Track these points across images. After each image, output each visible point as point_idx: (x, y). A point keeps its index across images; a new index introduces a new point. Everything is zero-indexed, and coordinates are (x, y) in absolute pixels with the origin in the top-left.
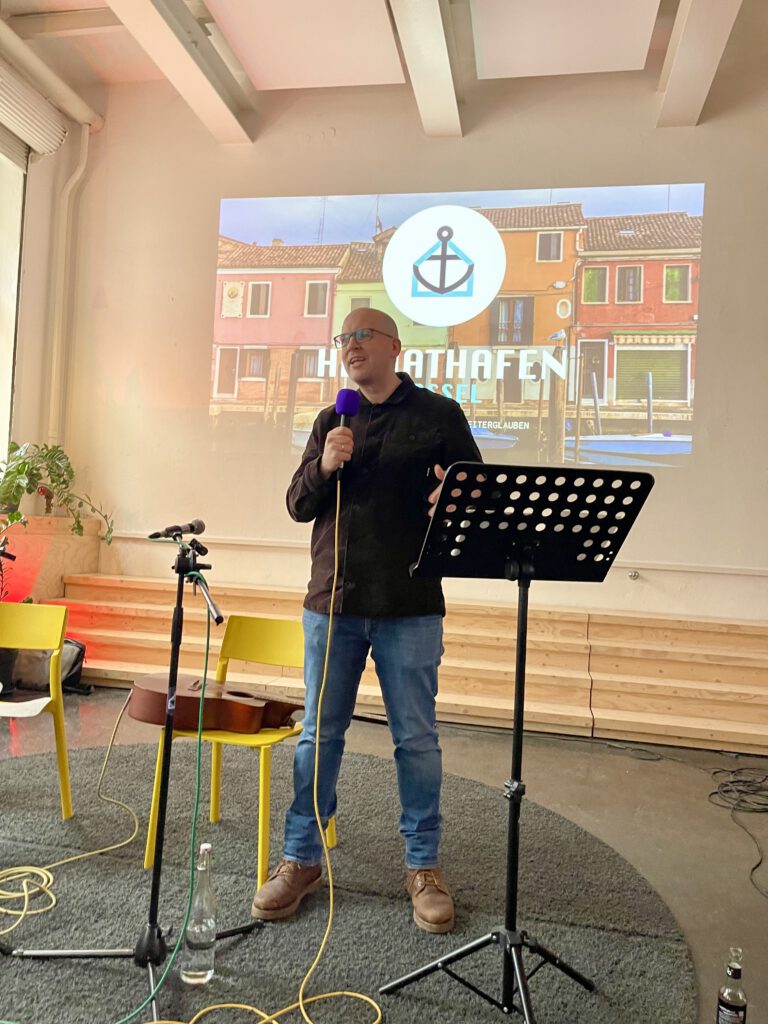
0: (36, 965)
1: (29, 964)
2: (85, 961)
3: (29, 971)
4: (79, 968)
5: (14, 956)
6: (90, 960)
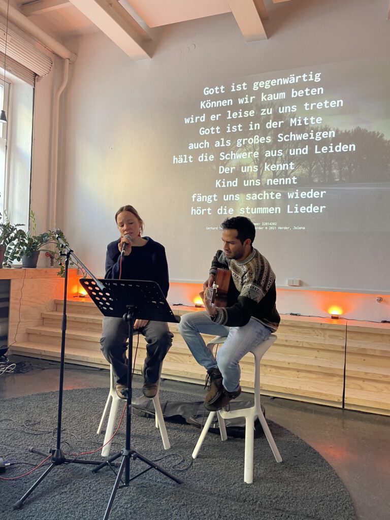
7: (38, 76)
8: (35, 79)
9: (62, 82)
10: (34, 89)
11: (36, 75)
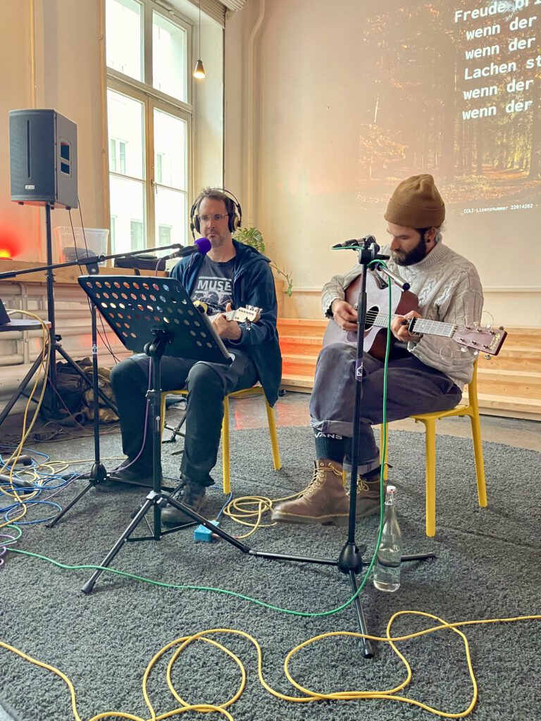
0: (266, 562)
1: (261, 561)
2: (301, 564)
3: (261, 565)
4: (297, 568)
5: (251, 555)
6: (304, 563)
7: (229, 10)
8: (224, 16)
9: (255, 21)
10: (224, 30)
11: (226, 9)
